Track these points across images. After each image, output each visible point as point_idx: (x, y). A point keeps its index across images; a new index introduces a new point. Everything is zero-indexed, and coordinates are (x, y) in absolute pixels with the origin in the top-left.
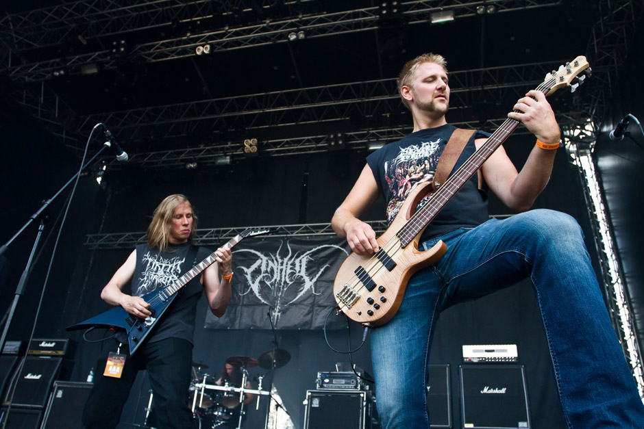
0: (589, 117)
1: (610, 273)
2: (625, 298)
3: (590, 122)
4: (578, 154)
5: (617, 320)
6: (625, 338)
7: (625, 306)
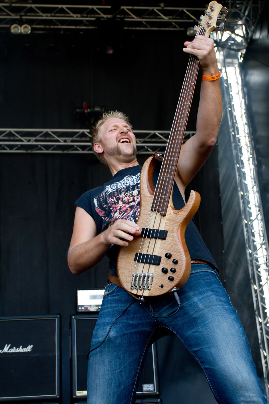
0: (241, 19)
1: (250, 208)
2: (264, 236)
3: (242, 25)
4: (225, 64)
5: (254, 261)
6: (261, 283)
7: (264, 247)
